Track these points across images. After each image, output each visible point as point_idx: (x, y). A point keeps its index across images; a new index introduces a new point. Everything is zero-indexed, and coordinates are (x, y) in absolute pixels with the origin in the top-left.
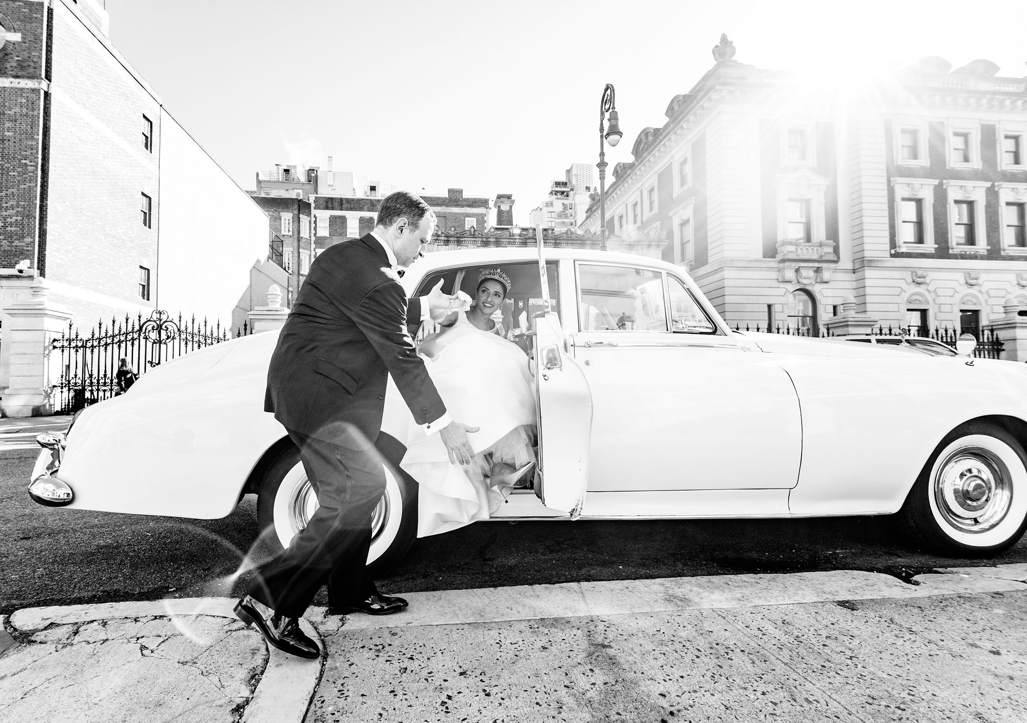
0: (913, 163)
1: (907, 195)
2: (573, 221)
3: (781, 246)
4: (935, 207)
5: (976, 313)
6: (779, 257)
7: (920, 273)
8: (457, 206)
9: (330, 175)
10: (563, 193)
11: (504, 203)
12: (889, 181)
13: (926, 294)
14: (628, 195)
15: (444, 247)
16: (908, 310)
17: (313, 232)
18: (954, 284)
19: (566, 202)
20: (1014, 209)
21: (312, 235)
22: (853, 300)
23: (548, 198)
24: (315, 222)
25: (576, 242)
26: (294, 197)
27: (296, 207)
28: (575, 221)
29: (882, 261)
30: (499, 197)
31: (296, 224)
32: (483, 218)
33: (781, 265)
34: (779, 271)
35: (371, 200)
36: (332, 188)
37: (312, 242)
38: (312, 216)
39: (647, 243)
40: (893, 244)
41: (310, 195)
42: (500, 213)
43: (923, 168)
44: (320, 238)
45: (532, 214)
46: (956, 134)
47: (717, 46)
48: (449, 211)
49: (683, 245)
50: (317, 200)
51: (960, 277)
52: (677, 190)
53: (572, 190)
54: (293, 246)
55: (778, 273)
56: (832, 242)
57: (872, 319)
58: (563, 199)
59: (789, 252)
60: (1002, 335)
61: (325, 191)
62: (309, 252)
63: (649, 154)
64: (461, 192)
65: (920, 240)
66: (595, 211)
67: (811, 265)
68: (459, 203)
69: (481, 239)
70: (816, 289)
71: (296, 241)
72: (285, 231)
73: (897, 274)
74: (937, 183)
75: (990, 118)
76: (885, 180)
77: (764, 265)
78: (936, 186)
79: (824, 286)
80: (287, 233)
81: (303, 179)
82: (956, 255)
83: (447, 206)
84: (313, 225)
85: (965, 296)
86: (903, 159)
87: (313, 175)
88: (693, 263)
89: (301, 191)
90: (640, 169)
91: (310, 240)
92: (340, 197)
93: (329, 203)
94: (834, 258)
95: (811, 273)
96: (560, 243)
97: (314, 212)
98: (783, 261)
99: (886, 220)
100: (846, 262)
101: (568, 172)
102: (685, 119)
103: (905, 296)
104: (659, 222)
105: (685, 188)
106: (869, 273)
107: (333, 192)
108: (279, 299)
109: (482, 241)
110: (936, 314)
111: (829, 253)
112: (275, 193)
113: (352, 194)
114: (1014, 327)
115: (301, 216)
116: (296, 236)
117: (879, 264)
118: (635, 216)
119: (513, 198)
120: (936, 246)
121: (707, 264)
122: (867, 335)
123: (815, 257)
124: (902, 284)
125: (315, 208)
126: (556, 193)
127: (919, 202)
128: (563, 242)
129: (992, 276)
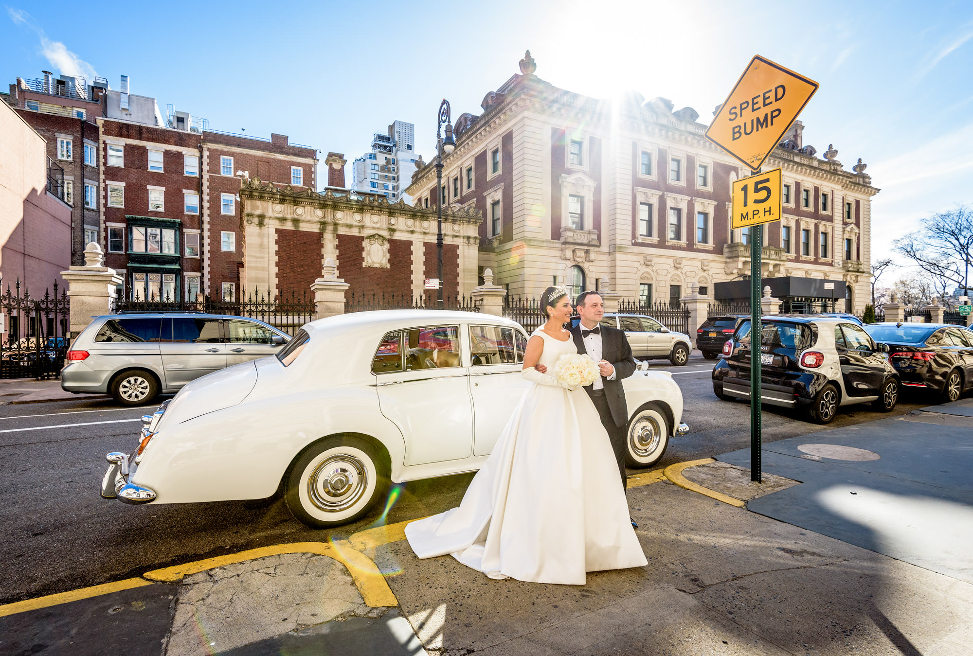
0: (647, 177)
1: (643, 201)
2: (396, 176)
3: (564, 231)
4: (659, 210)
5: (679, 287)
6: (562, 240)
7: (648, 258)
8: (282, 153)
9: (124, 99)
10: (385, 147)
11: (336, 161)
12: (633, 189)
13: (652, 272)
14: (450, 169)
15: (280, 205)
16: (641, 284)
17: (102, 160)
18: (667, 267)
19: (389, 156)
20: (702, 216)
21: (101, 164)
22: (608, 281)
23: (370, 150)
24: (105, 150)
25: (408, 213)
26: (75, 116)
27: (78, 129)
28: (398, 176)
29: (626, 247)
30: (331, 155)
31: (79, 150)
32: (311, 169)
33: (563, 246)
34: (562, 250)
35: (179, 133)
36: (127, 112)
37: (101, 172)
38: (101, 142)
39: (467, 220)
40: (634, 236)
41: (97, 117)
42: (332, 171)
43: (653, 181)
44: (113, 168)
45: (356, 164)
46: (673, 160)
47: (522, 60)
48: (273, 157)
49: (494, 221)
50: (106, 124)
51: (671, 262)
52: (490, 176)
53: (395, 146)
54: (74, 175)
55: (560, 252)
56: (596, 231)
57: (618, 295)
58: (386, 153)
59: (569, 237)
60: (690, 306)
61: (116, 115)
62: (96, 183)
63: (468, 138)
64: (286, 138)
65: (650, 234)
66: (420, 178)
67: (583, 247)
68: (284, 150)
69: (318, 202)
70: (586, 266)
71: (78, 169)
72: (63, 155)
73: (635, 258)
74: (661, 194)
75: (692, 151)
76: (631, 188)
77: (552, 245)
78: (660, 196)
79: (591, 264)
80: (65, 158)
81: (84, 95)
82: (669, 246)
83: (270, 151)
84: (102, 153)
85: (673, 275)
86: (642, 175)
87: (101, 94)
88: (502, 238)
89: (83, 111)
90: (460, 150)
91: (99, 169)
92: (138, 124)
93: (123, 130)
94: (596, 243)
95: (582, 254)
96: (394, 212)
97: (102, 137)
98: (565, 243)
99: (630, 218)
100: (605, 248)
101: (391, 128)
102: (498, 116)
103: (640, 274)
104: (476, 199)
105: (497, 174)
106: (618, 256)
107: (128, 118)
108: (100, 258)
109: (320, 203)
110: (656, 288)
111: (595, 239)
112: (45, 109)
113: (153, 122)
114: (696, 302)
115: (85, 140)
116: (78, 164)
117: (625, 250)
118: (456, 189)
119: (345, 158)
120: (659, 239)
121: (512, 240)
122: (614, 313)
123: (585, 241)
124: (637, 265)
125: (104, 133)
126: (380, 146)
127: (650, 206)
128: (396, 211)
129: (689, 262)
